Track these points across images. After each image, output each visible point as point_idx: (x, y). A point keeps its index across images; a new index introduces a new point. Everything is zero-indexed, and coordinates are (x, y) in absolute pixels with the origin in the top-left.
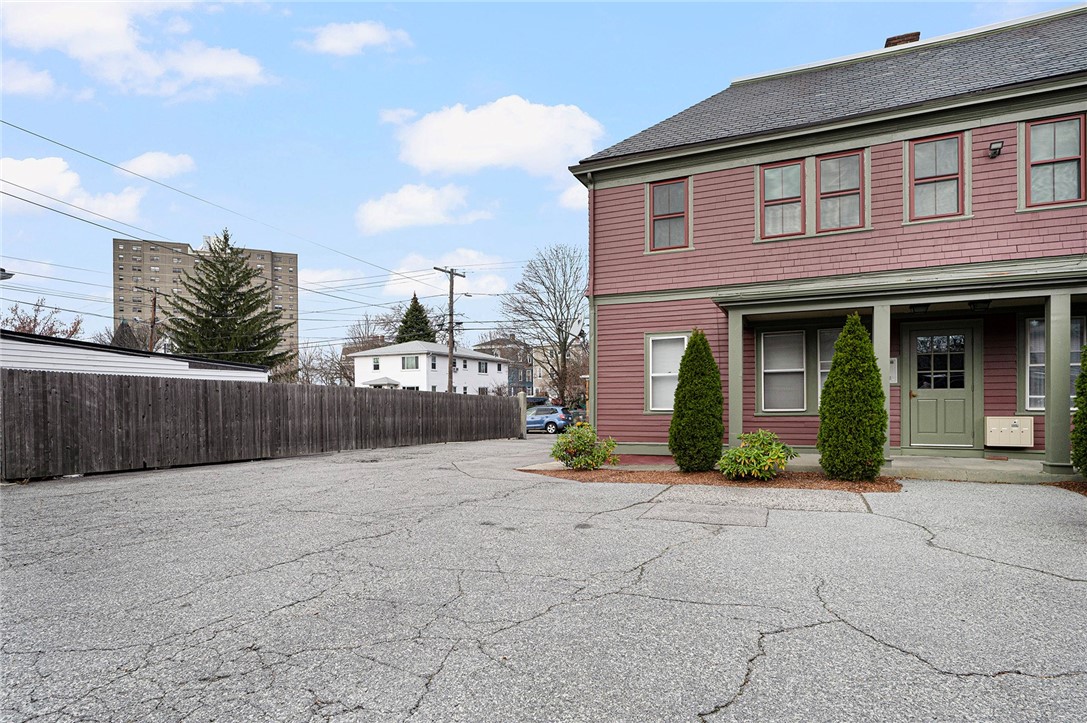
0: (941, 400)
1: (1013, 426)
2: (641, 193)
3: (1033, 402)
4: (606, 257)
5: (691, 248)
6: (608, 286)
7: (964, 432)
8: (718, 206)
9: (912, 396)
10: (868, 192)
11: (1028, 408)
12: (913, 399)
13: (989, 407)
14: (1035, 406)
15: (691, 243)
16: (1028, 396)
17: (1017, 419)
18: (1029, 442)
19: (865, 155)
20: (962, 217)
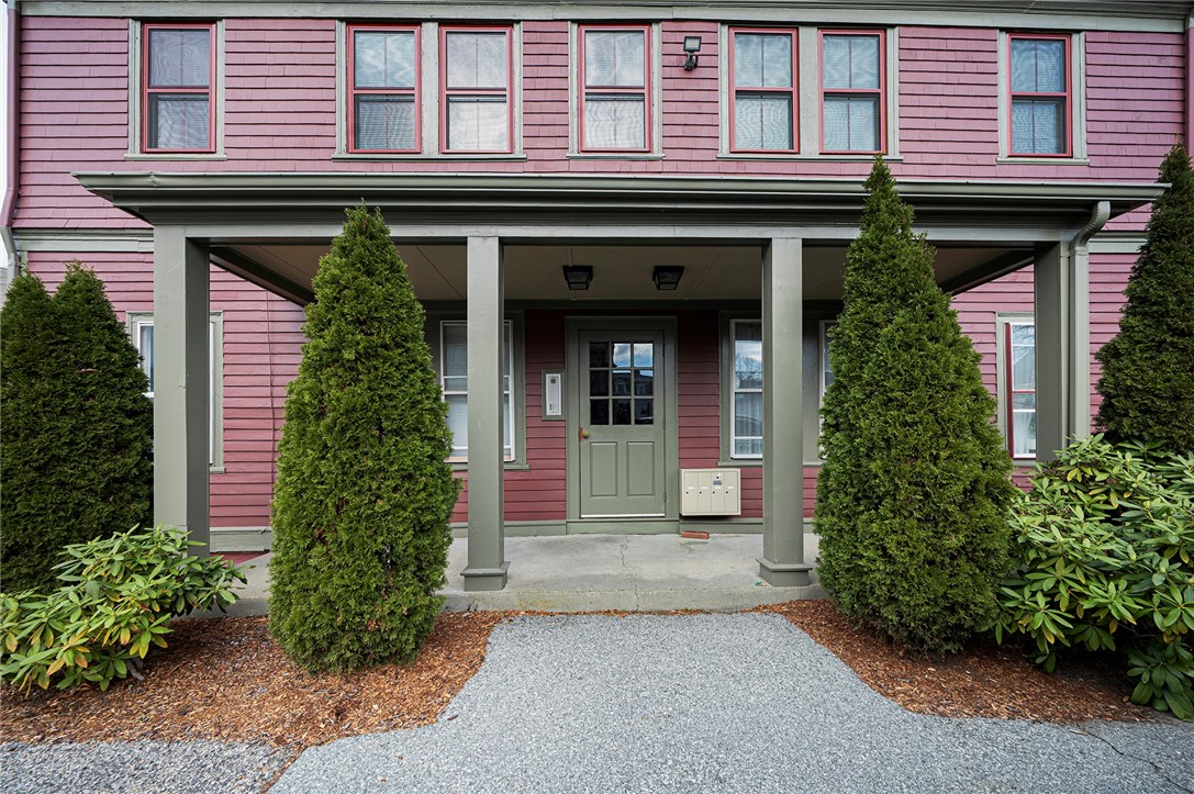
0: (622, 442)
1: (716, 483)
2: (122, 35)
3: (740, 447)
4: (46, 155)
5: (220, 155)
6: (48, 213)
7: (653, 494)
8: (271, 83)
9: (582, 437)
10: (519, 95)
11: (733, 455)
12: (584, 442)
13: (687, 454)
14: (742, 452)
15: (220, 147)
16: (733, 438)
17: (719, 473)
18: (733, 508)
19: (514, 34)
20: (648, 155)
